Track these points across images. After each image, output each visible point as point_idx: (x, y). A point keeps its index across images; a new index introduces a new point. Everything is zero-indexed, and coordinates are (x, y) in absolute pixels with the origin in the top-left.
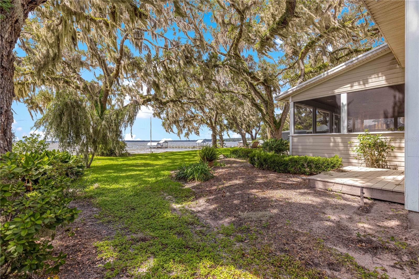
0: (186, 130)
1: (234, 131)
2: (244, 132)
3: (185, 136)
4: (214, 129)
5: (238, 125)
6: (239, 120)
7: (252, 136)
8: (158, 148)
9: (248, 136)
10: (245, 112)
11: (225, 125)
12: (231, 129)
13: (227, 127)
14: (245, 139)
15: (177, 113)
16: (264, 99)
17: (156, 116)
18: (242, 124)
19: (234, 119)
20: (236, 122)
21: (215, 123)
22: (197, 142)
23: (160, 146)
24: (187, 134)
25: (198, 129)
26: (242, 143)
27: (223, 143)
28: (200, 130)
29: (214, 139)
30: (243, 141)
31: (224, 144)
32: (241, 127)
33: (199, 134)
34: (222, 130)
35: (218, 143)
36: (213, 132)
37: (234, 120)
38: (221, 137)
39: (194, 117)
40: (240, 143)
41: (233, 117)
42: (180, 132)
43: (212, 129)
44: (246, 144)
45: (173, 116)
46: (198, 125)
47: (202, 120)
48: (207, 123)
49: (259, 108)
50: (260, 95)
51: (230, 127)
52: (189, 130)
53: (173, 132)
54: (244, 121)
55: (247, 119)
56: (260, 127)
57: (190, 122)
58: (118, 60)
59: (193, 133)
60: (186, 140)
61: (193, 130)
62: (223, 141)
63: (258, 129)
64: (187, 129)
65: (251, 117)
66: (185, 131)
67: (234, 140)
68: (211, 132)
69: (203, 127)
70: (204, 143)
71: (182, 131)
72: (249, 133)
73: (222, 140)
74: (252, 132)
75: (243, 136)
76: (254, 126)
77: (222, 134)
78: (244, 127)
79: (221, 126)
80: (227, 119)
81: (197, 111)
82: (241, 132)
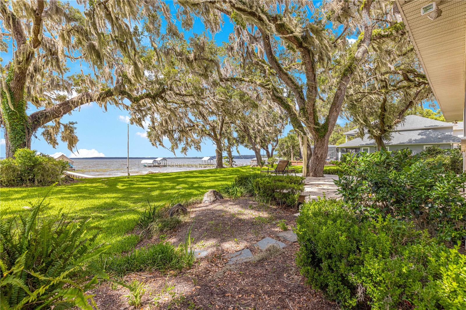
0: (182, 143)
1: (246, 146)
2: (259, 147)
3: (182, 152)
4: (218, 142)
5: (250, 138)
6: (251, 132)
7: (268, 152)
8: (154, 166)
9: (263, 152)
10: (260, 122)
11: (234, 139)
12: (242, 143)
13: (237, 142)
14: (260, 156)
15: (168, 120)
16: (295, 85)
17: (134, 123)
18: (256, 137)
19: (246, 129)
20: (248, 135)
21: (220, 135)
22: (203, 159)
23: (157, 164)
24: (185, 150)
25: (199, 142)
26: (255, 160)
27: (233, 161)
28: (201, 144)
29: (218, 155)
30: (257, 158)
31: (234, 163)
32: (255, 141)
33: (200, 149)
34: (231, 145)
35: (224, 161)
36: (218, 147)
37: (245, 131)
38: (230, 153)
39: (192, 127)
40: (253, 160)
41: (244, 127)
42: (175, 146)
43: (217, 143)
44: (261, 163)
45: (162, 124)
46: (199, 138)
47: (202, 131)
48: (209, 135)
49: (284, 104)
50: (289, 78)
51: (241, 140)
52: (187, 143)
53: (163, 146)
54: (258, 132)
55: (263, 131)
56: (278, 141)
57: (187, 133)
58: (35, 11)
59: (193, 147)
60: (184, 157)
61: (193, 144)
62: (232, 159)
63: (275, 144)
64: (185, 142)
65: (267, 128)
66: (181, 145)
67: (246, 157)
68: (215, 147)
69: (206, 140)
70: (212, 161)
71: (177, 145)
72: (264, 149)
73: (231, 157)
74: (267, 148)
75: (257, 152)
76: (270, 141)
77: (231, 150)
78: (258, 140)
79: (229, 139)
80: (237, 131)
81: (198, 120)
82: (255, 147)
